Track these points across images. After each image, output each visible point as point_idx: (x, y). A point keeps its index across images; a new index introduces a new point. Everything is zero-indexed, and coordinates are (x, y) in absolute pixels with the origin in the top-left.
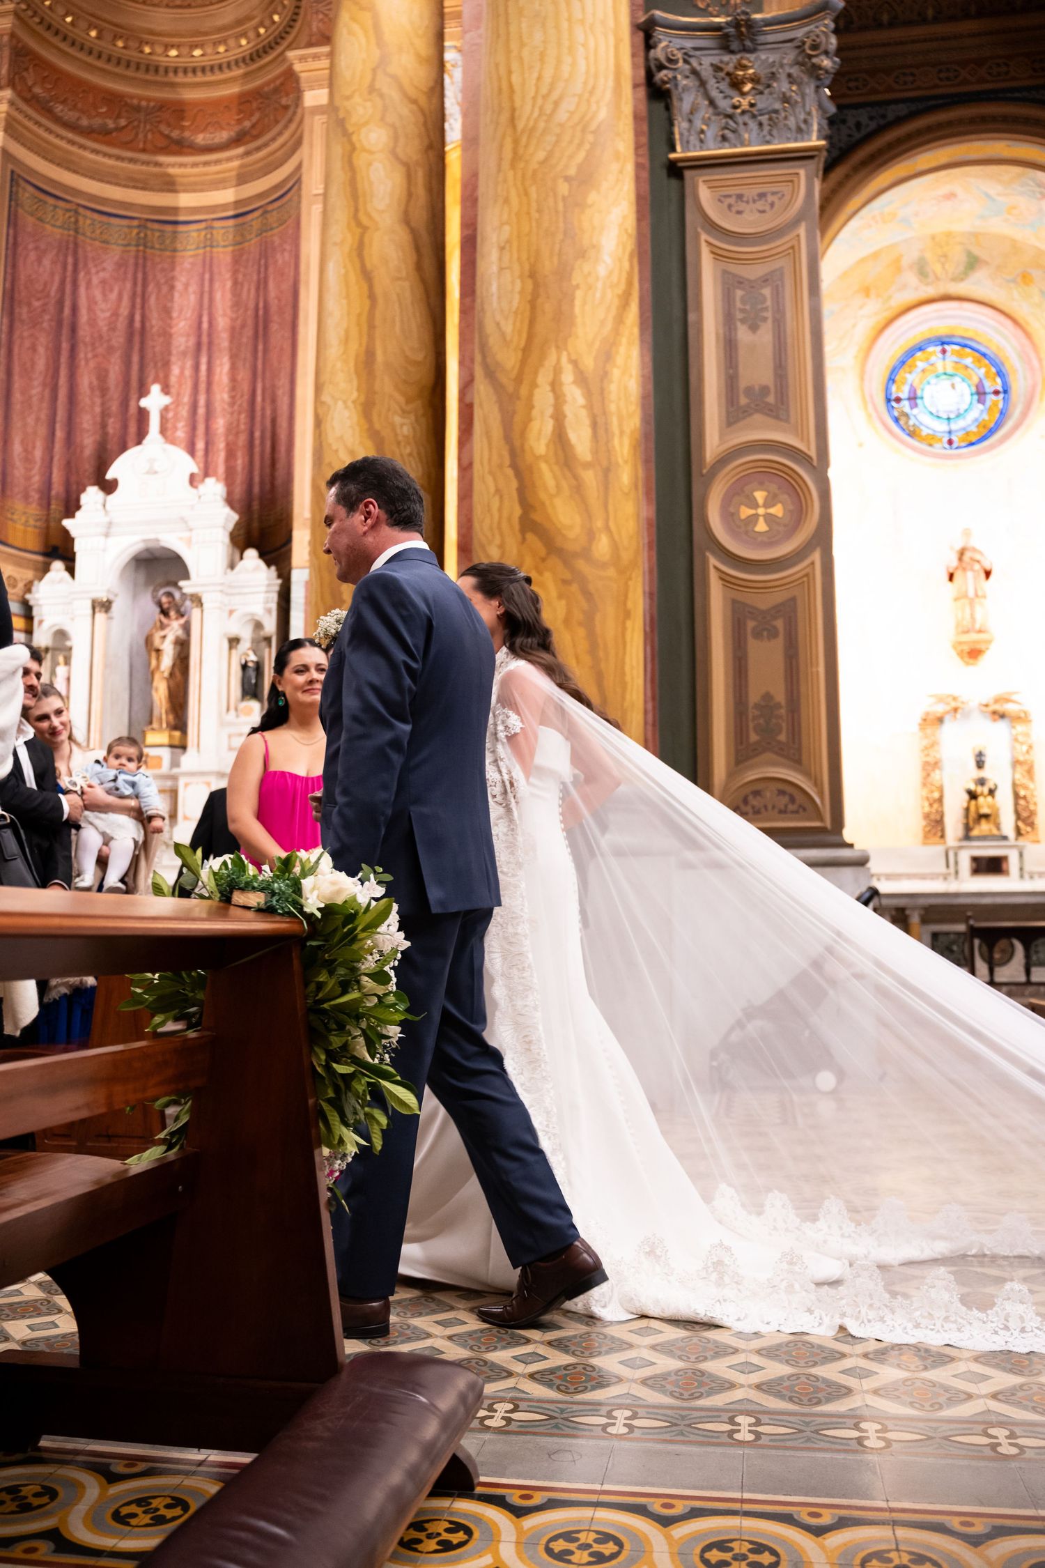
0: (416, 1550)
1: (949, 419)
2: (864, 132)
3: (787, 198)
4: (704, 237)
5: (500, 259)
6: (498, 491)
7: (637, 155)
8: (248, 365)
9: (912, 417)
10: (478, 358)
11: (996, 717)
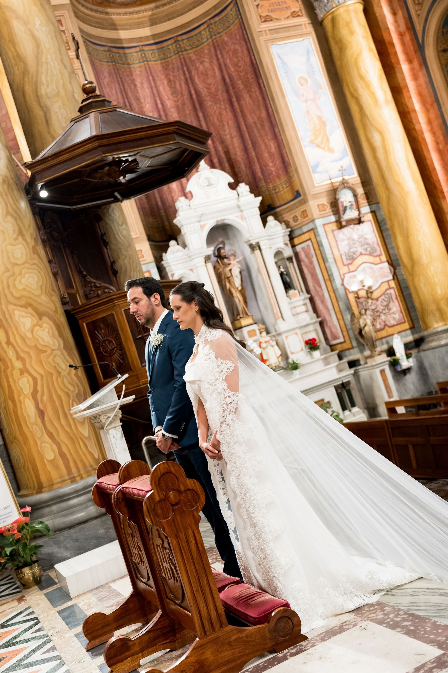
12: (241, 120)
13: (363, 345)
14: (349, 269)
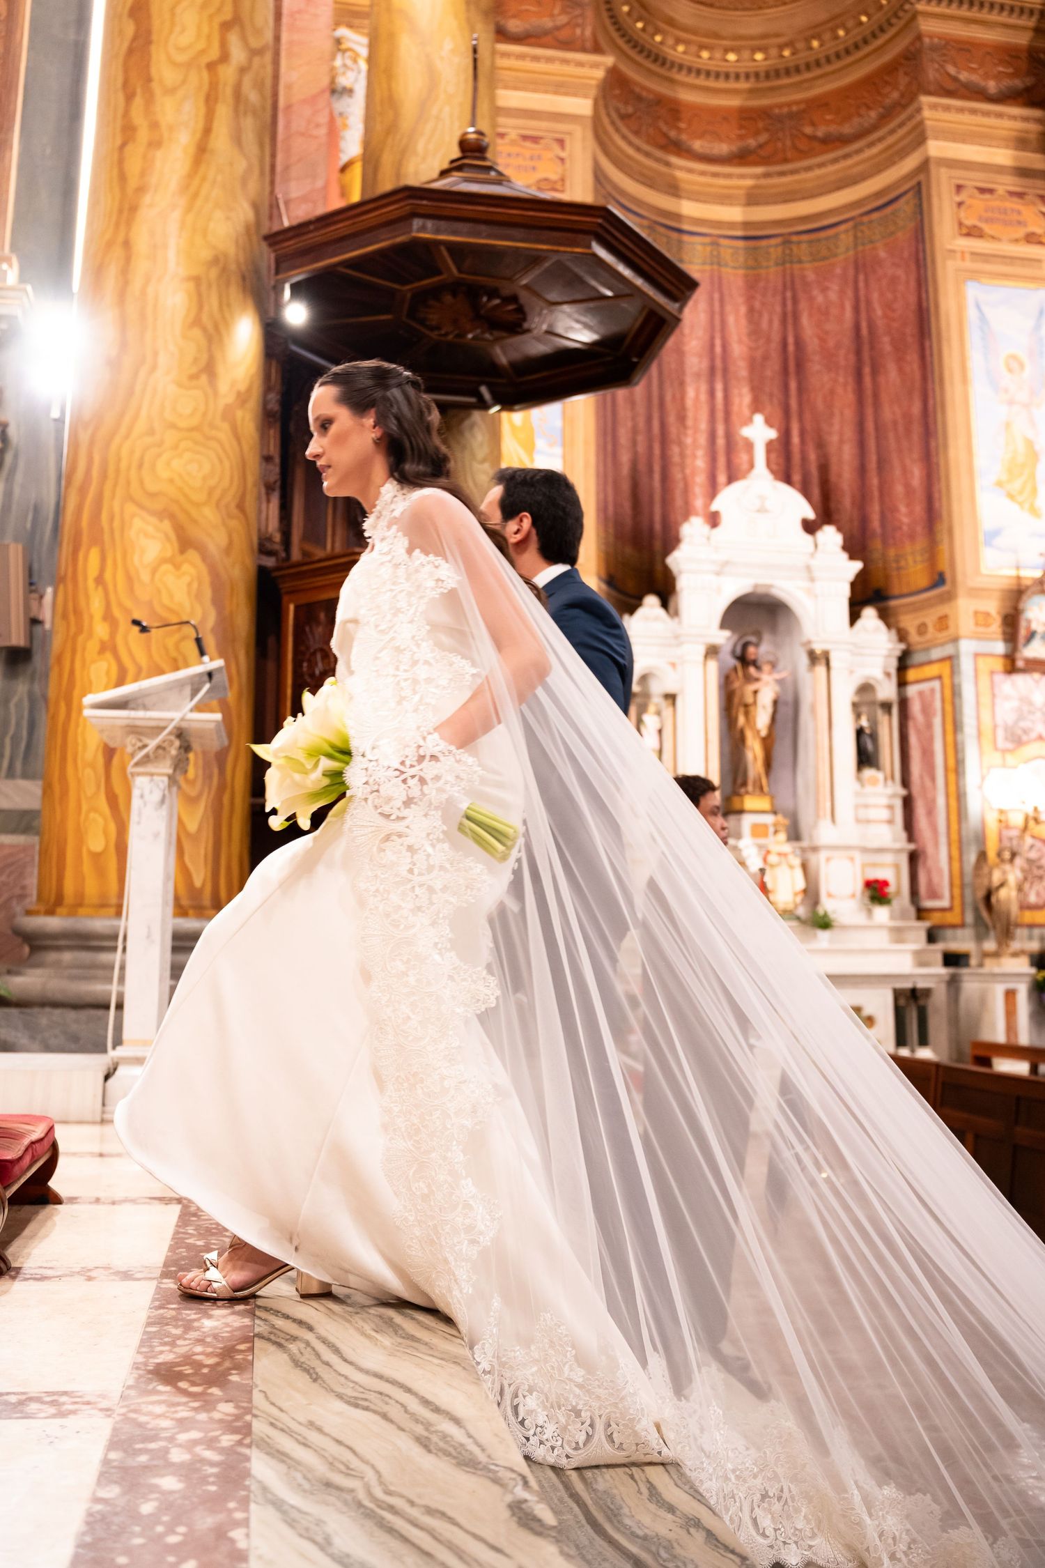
12: (869, 411)
13: (987, 927)
14: (1004, 759)
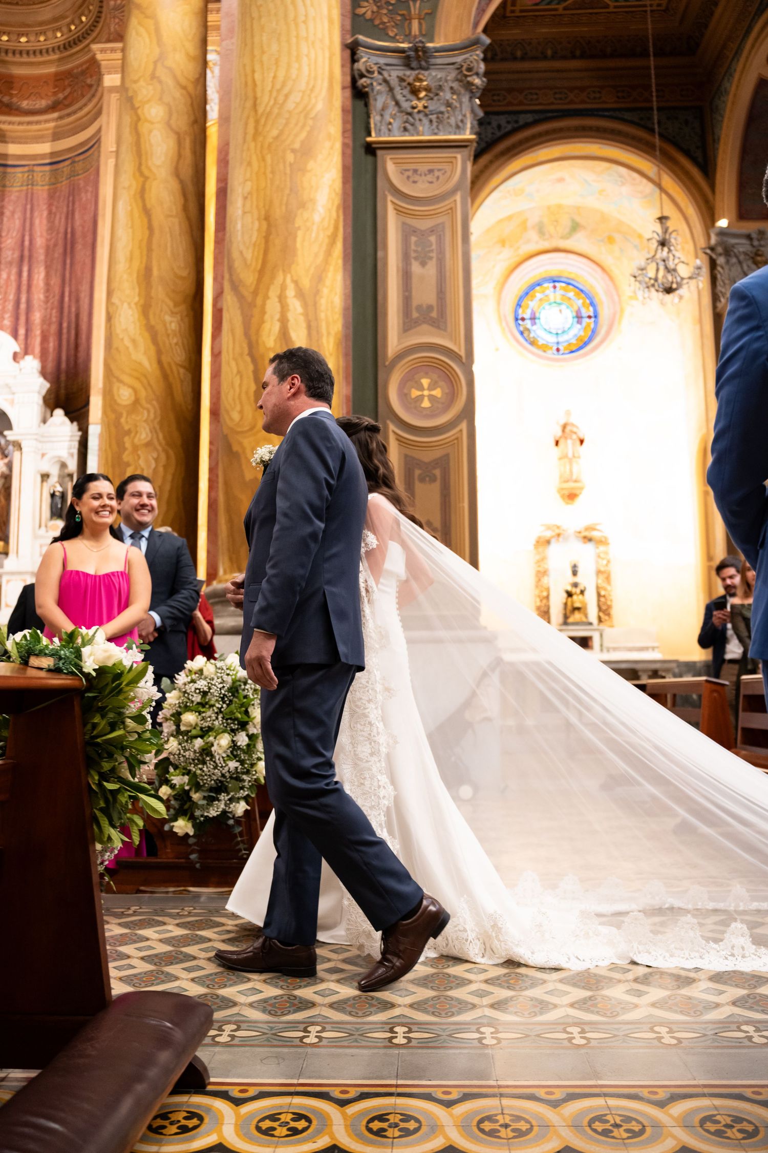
0: (161, 1134)
1: (557, 334)
2: (503, 131)
3: (449, 173)
4: (390, 198)
5: (244, 206)
6: (239, 372)
7: (344, 136)
8: (58, 274)
9: (532, 332)
10: (227, 276)
11: (586, 540)
